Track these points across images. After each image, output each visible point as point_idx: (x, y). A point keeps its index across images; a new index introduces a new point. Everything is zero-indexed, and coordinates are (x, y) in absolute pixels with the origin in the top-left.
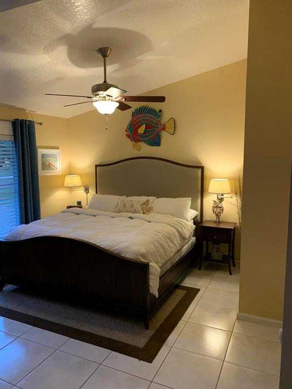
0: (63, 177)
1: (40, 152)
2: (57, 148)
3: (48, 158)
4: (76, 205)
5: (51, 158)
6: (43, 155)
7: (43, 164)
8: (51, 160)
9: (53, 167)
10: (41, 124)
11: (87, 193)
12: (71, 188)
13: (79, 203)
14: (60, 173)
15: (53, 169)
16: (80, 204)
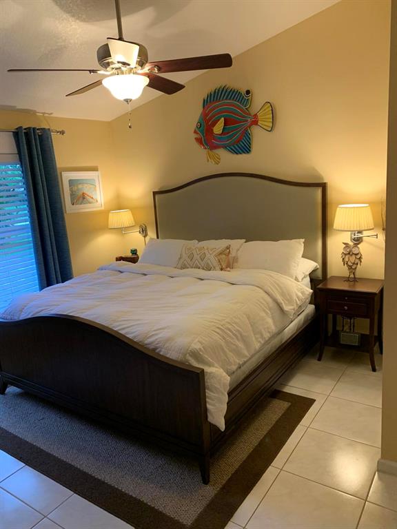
0: (106, 213)
1: (66, 177)
2: (95, 169)
3: (80, 186)
4: (129, 255)
5: (86, 185)
6: (71, 182)
7: (73, 195)
8: (86, 189)
9: (91, 200)
10: (62, 133)
11: (145, 237)
12: (121, 230)
13: (134, 252)
14: (103, 208)
15: (90, 203)
16: (136, 254)
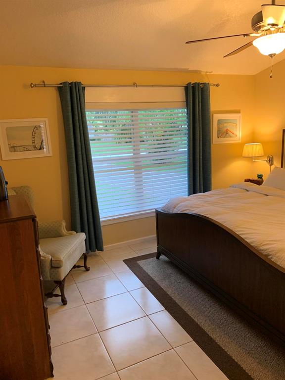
0: (241, 145)
1: (216, 118)
2: (238, 112)
3: (225, 125)
4: (256, 178)
5: (230, 124)
6: (219, 122)
7: (219, 131)
8: (228, 126)
9: (231, 134)
10: (218, 85)
11: (271, 165)
12: (252, 159)
13: (260, 176)
14: (240, 141)
15: (231, 137)
16: (261, 178)
